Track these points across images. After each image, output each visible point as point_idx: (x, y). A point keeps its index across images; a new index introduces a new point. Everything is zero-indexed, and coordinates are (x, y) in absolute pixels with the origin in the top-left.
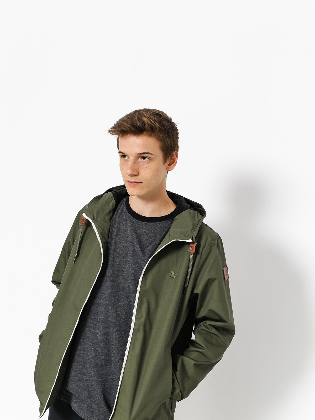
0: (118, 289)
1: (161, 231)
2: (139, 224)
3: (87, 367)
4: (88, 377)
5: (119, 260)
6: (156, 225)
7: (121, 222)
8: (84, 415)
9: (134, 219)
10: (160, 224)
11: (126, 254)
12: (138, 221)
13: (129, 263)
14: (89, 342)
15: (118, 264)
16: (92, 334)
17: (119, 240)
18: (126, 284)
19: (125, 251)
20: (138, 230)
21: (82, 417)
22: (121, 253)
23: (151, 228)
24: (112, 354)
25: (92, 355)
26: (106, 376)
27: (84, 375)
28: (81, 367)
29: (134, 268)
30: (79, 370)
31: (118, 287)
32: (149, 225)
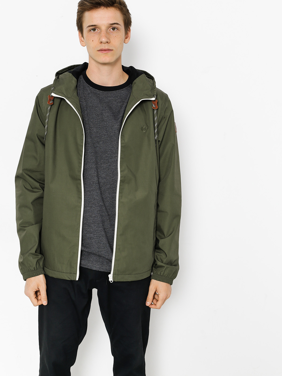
0: (101, 153)
1: (125, 96)
2: (105, 94)
3: (92, 226)
4: (95, 234)
5: (96, 128)
6: (120, 92)
7: (87, 96)
8: (96, 267)
9: (99, 91)
10: (123, 90)
11: (100, 121)
12: (104, 92)
13: (106, 129)
14: (88, 204)
15: (95, 131)
16: (89, 196)
17: (90, 111)
18: (107, 147)
19: (99, 119)
20: (106, 99)
21: (94, 269)
22: (95, 121)
23: (116, 95)
24: (108, 209)
25: (94, 214)
26: (108, 229)
27: (91, 233)
28: (87, 228)
29: (111, 131)
30: (86, 231)
31: (100, 151)
32: (114, 93)
